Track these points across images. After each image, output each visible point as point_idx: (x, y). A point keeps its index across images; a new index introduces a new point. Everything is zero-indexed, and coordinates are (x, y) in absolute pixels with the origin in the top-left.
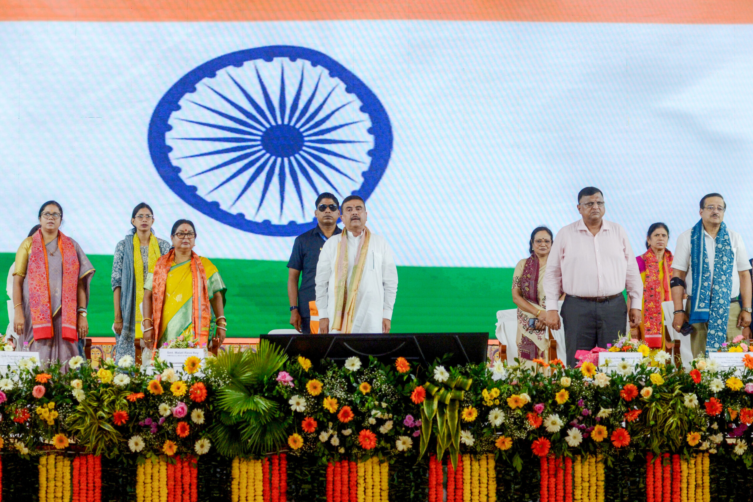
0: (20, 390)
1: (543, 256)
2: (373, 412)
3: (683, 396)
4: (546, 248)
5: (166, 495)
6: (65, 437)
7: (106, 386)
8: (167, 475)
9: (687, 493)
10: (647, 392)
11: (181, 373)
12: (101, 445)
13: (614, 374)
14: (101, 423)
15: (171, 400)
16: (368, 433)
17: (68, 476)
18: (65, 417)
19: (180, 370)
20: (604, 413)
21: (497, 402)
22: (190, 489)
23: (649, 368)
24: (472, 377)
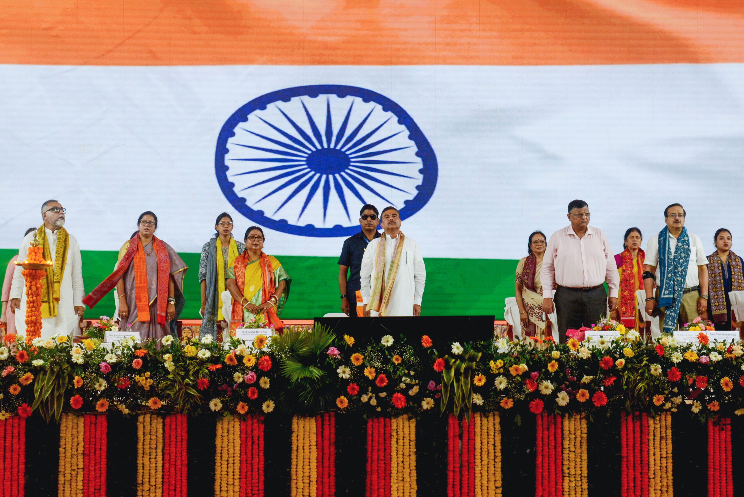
0: (122, 362)
1: (539, 254)
2: (404, 379)
3: (650, 366)
4: (542, 247)
5: (239, 446)
6: (159, 400)
7: (191, 358)
8: (240, 429)
9: (654, 444)
10: (621, 362)
11: (251, 348)
12: (188, 406)
13: (594, 348)
14: (187, 389)
15: (243, 370)
16: (399, 395)
17: (161, 431)
18: (159, 383)
19: (251, 346)
20: (586, 379)
21: (502, 371)
22: (258, 440)
23: (622, 344)
24: (481, 351)
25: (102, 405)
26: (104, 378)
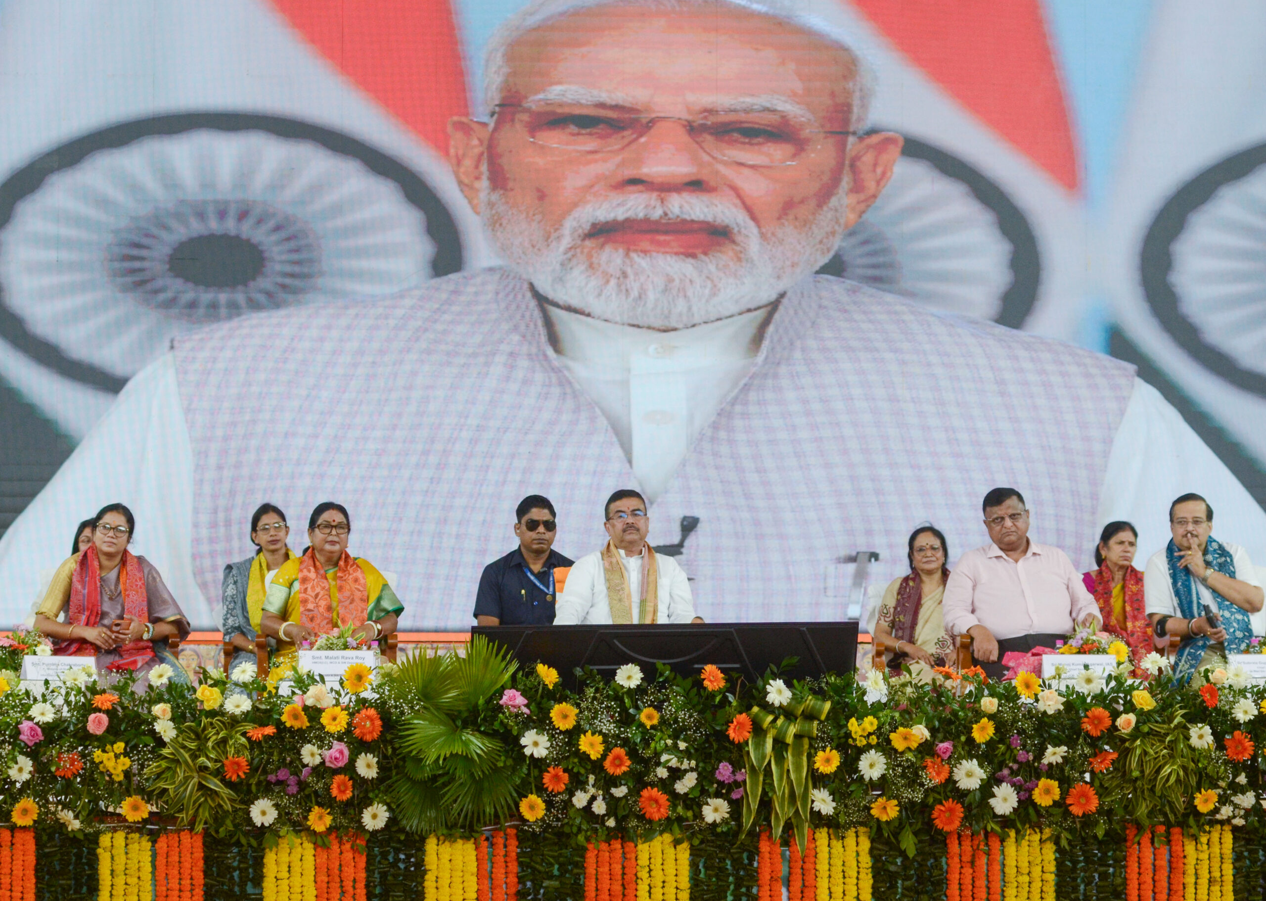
0: (65, 720)
2: (664, 758)
3: (1189, 729)
6: (143, 801)
7: (212, 713)
8: (315, 864)
9: (1196, 893)
10: (1126, 722)
11: (338, 693)
12: (204, 814)
13: (1070, 691)
14: (203, 776)
15: (321, 740)
16: (655, 792)
17: (148, 868)
18: (142, 767)
19: (337, 687)
20: (1054, 755)
21: (874, 740)
22: (354, 888)
23: (1130, 682)
24: (830, 698)
25: (25, 812)
26: (27, 754)
